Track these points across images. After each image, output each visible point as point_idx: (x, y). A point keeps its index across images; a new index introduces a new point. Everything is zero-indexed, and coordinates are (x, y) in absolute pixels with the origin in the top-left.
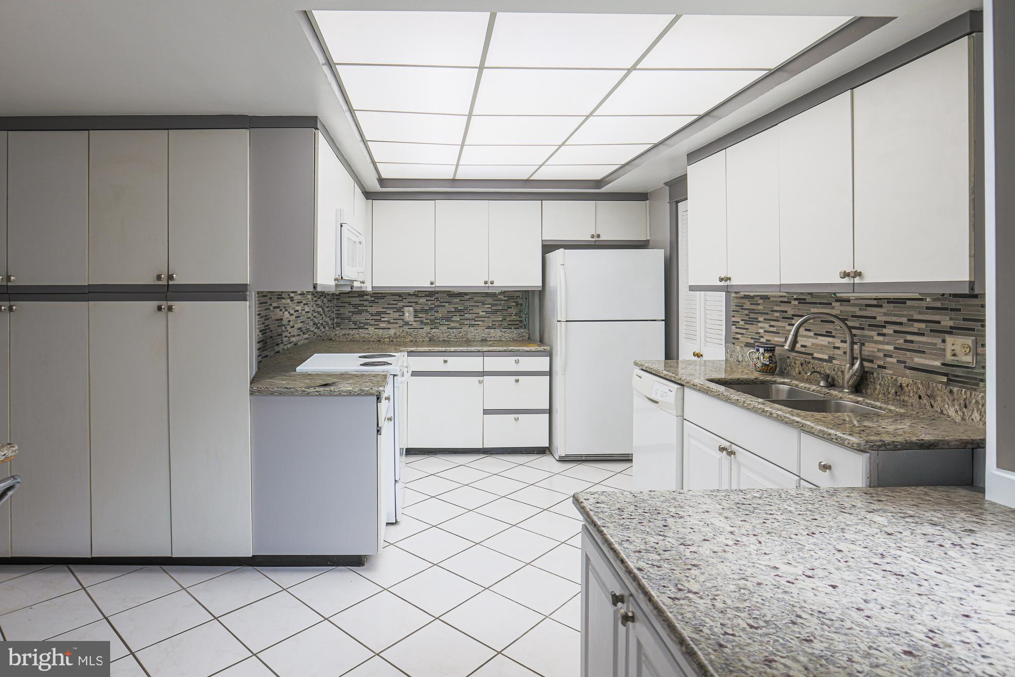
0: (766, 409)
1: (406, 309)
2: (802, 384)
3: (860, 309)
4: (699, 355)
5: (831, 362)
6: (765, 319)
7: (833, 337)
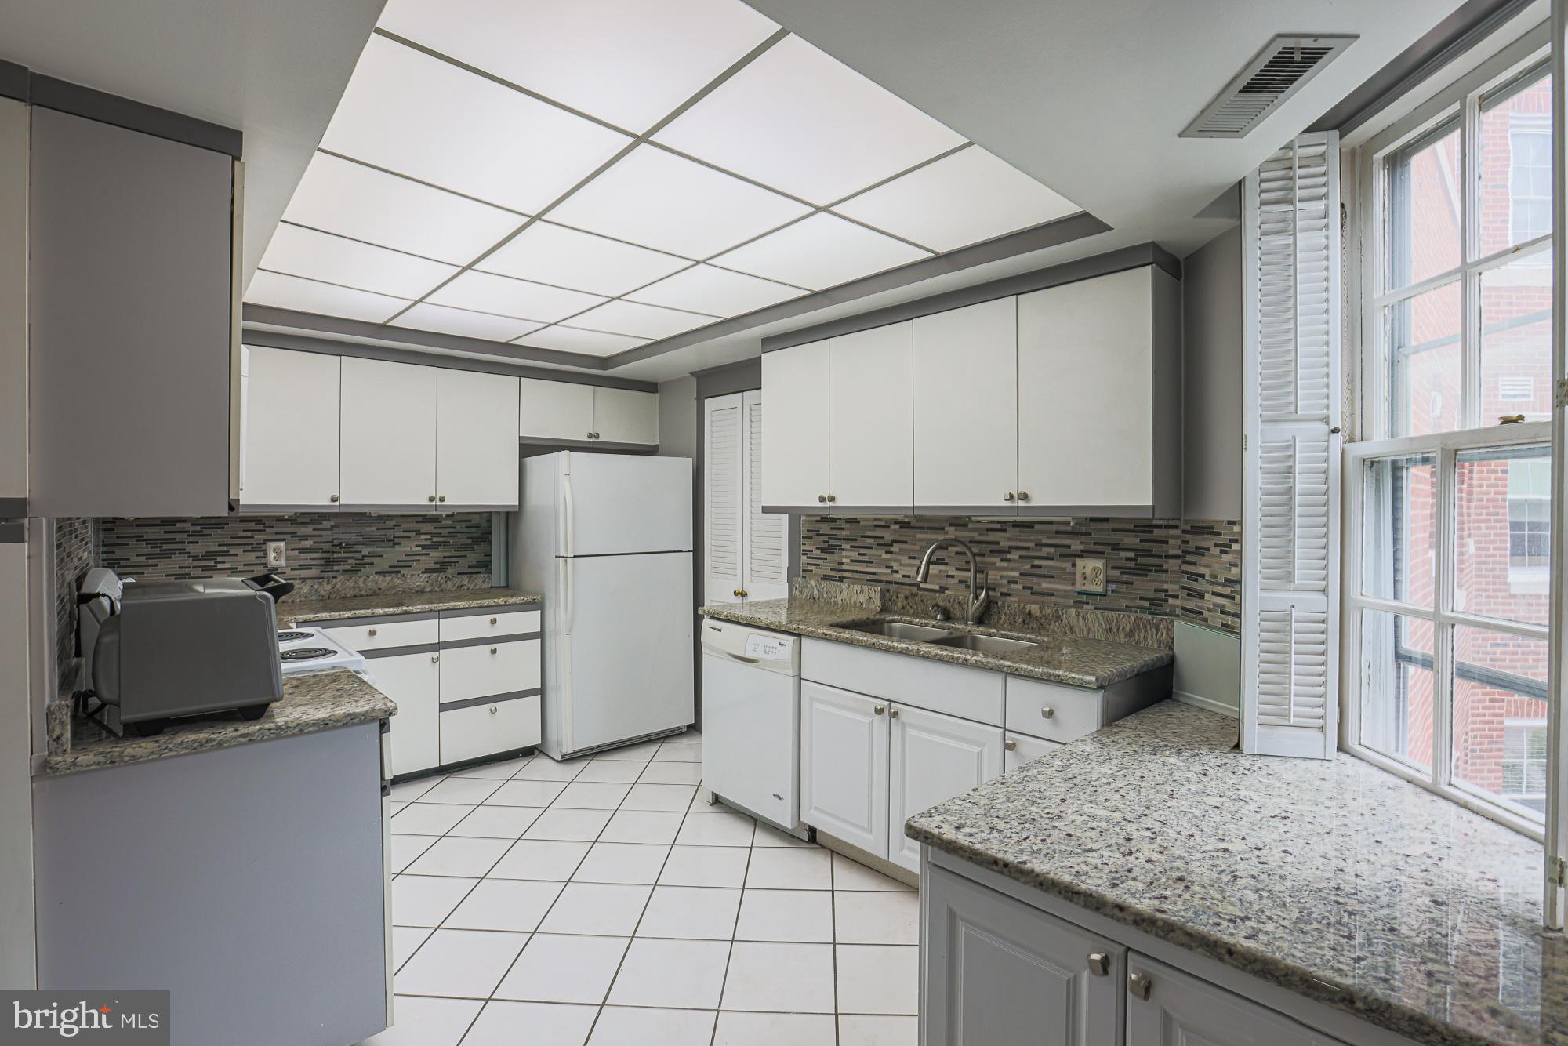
0: (956, 655)
1: (273, 545)
2: (918, 620)
3: (980, 535)
4: (744, 595)
5: (943, 592)
6: (851, 547)
7: (946, 564)
